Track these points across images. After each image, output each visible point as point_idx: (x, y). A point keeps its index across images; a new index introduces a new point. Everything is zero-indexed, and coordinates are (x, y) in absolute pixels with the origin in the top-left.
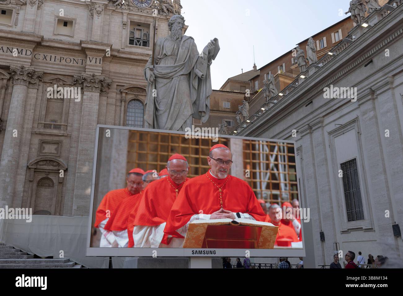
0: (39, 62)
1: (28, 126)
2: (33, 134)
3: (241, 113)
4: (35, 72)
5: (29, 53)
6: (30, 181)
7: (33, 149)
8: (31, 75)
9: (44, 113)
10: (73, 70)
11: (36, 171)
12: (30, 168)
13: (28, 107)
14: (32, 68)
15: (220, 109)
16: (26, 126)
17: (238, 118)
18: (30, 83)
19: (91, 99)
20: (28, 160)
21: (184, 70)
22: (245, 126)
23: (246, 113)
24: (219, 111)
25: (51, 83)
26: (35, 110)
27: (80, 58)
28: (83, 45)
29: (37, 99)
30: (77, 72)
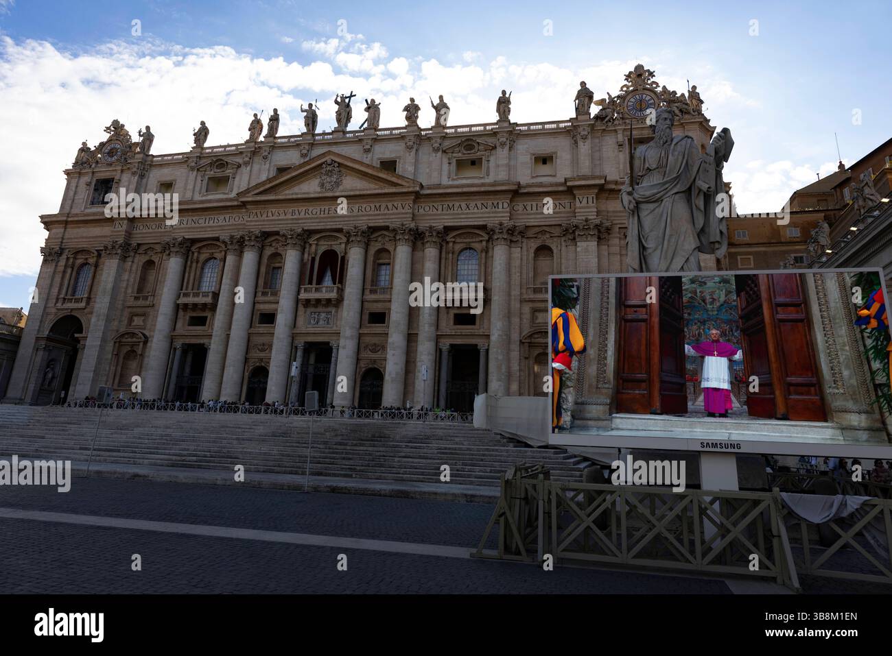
0: (518, 214)
1: (516, 292)
2: (522, 301)
3: (816, 241)
4: (515, 227)
5: (506, 205)
6: (526, 358)
7: (525, 320)
8: (511, 231)
9: (531, 274)
10: (561, 217)
11: (531, 345)
12: (523, 343)
13: (513, 270)
14: (512, 223)
15: (783, 240)
16: (513, 293)
17: (812, 249)
18: (511, 241)
19: (586, 250)
20: (520, 334)
21: (678, 186)
22: (824, 259)
23: (824, 240)
24: (782, 243)
25: (536, 237)
26: (521, 273)
27: (567, 201)
28: (569, 184)
29: (521, 259)
30: (565, 219)
